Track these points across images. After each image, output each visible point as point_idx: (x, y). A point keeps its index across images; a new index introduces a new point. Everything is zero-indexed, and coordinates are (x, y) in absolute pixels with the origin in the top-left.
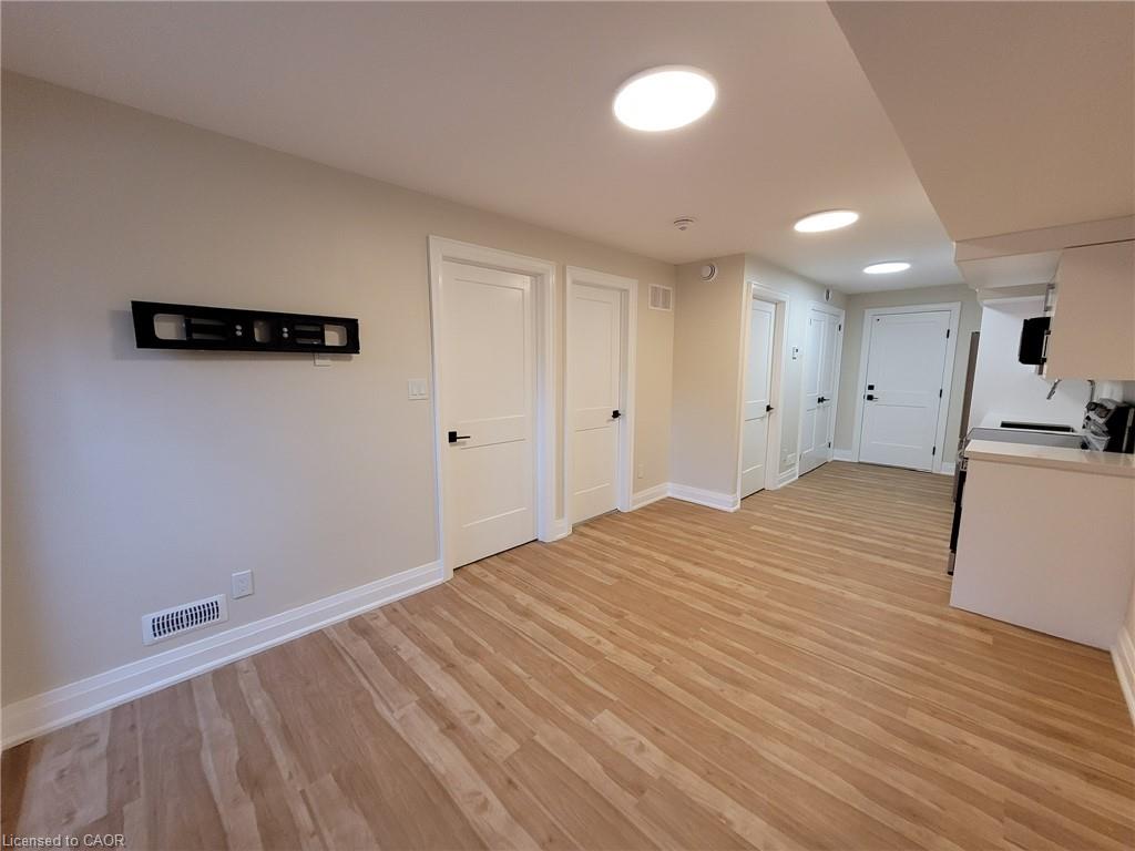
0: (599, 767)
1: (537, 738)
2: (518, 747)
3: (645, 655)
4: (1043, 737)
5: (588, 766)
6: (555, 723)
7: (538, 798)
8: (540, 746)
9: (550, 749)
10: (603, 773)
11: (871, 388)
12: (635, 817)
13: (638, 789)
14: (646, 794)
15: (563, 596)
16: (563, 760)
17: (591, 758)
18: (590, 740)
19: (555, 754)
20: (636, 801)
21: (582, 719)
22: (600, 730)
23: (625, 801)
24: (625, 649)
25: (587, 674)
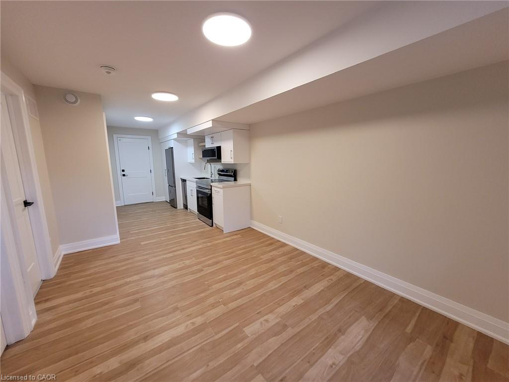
0: (274, 338)
1: (255, 364)
2: (260, 375)
3: (214, 306)
4: (270, 246)
5: (274, 343)
6: (246, 354)
7: (291, 366)
8: (261, 363)
9: (263, 358)
10: (278, 337)
11: (123, 171)
12: (297, 330)
13: (285, 327)
14: (287, 324)
15: (131, 335)
16: (270, 352)
17: (270, 340)
18: (259, 339)
19: (267, 355)
20: (290, 328)
21: (246, 341)
22: (255, 334)
23: (290, 332)
24: (205, 313)
25: (216, 334)
